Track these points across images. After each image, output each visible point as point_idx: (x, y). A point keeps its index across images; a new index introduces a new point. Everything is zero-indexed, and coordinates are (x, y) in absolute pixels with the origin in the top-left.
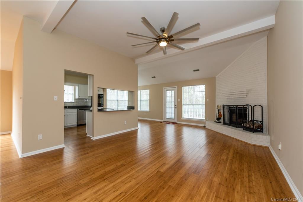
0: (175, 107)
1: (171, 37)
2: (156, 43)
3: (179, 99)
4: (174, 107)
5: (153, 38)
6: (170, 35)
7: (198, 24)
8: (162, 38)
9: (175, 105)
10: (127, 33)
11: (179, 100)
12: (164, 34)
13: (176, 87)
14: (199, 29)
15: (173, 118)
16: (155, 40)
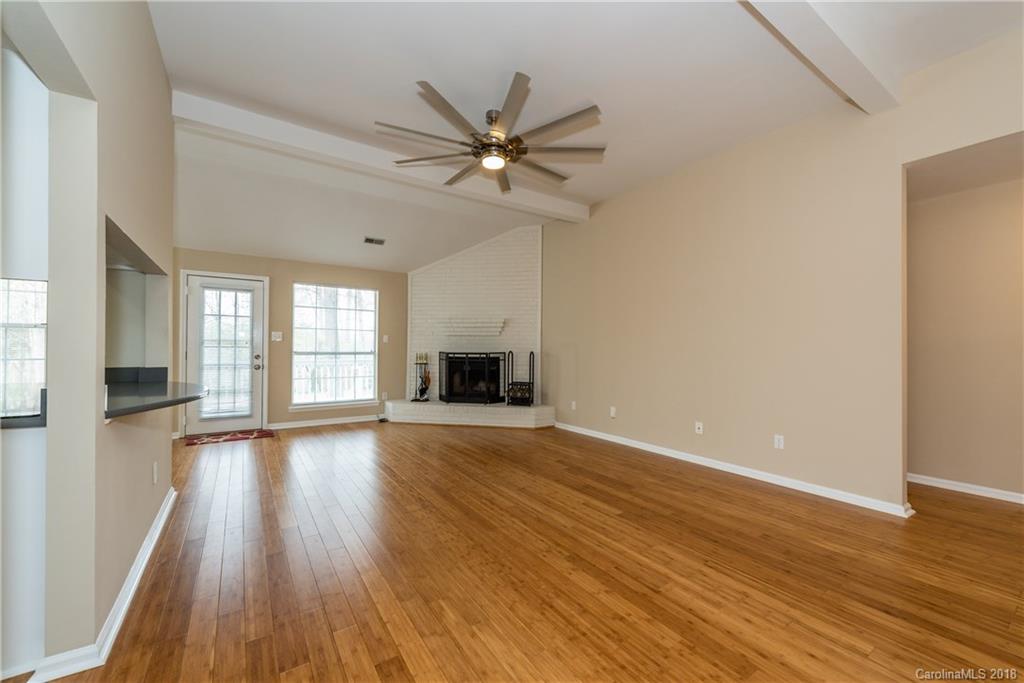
0: (258, 362)
1: (517, 140)
2: (472, 158)
3: (277, 330)
4: (248, 362)
5: (463, 144)
6: (513, 135)
7: (594, 109)
8: (491, 145)
9: (257, 357)
10: (377, 123)
11: (277, 337)
12: (495, 133)
13: (260, 278)
14: (598, 122)
15: (247, 413)
16: (469, 149)
